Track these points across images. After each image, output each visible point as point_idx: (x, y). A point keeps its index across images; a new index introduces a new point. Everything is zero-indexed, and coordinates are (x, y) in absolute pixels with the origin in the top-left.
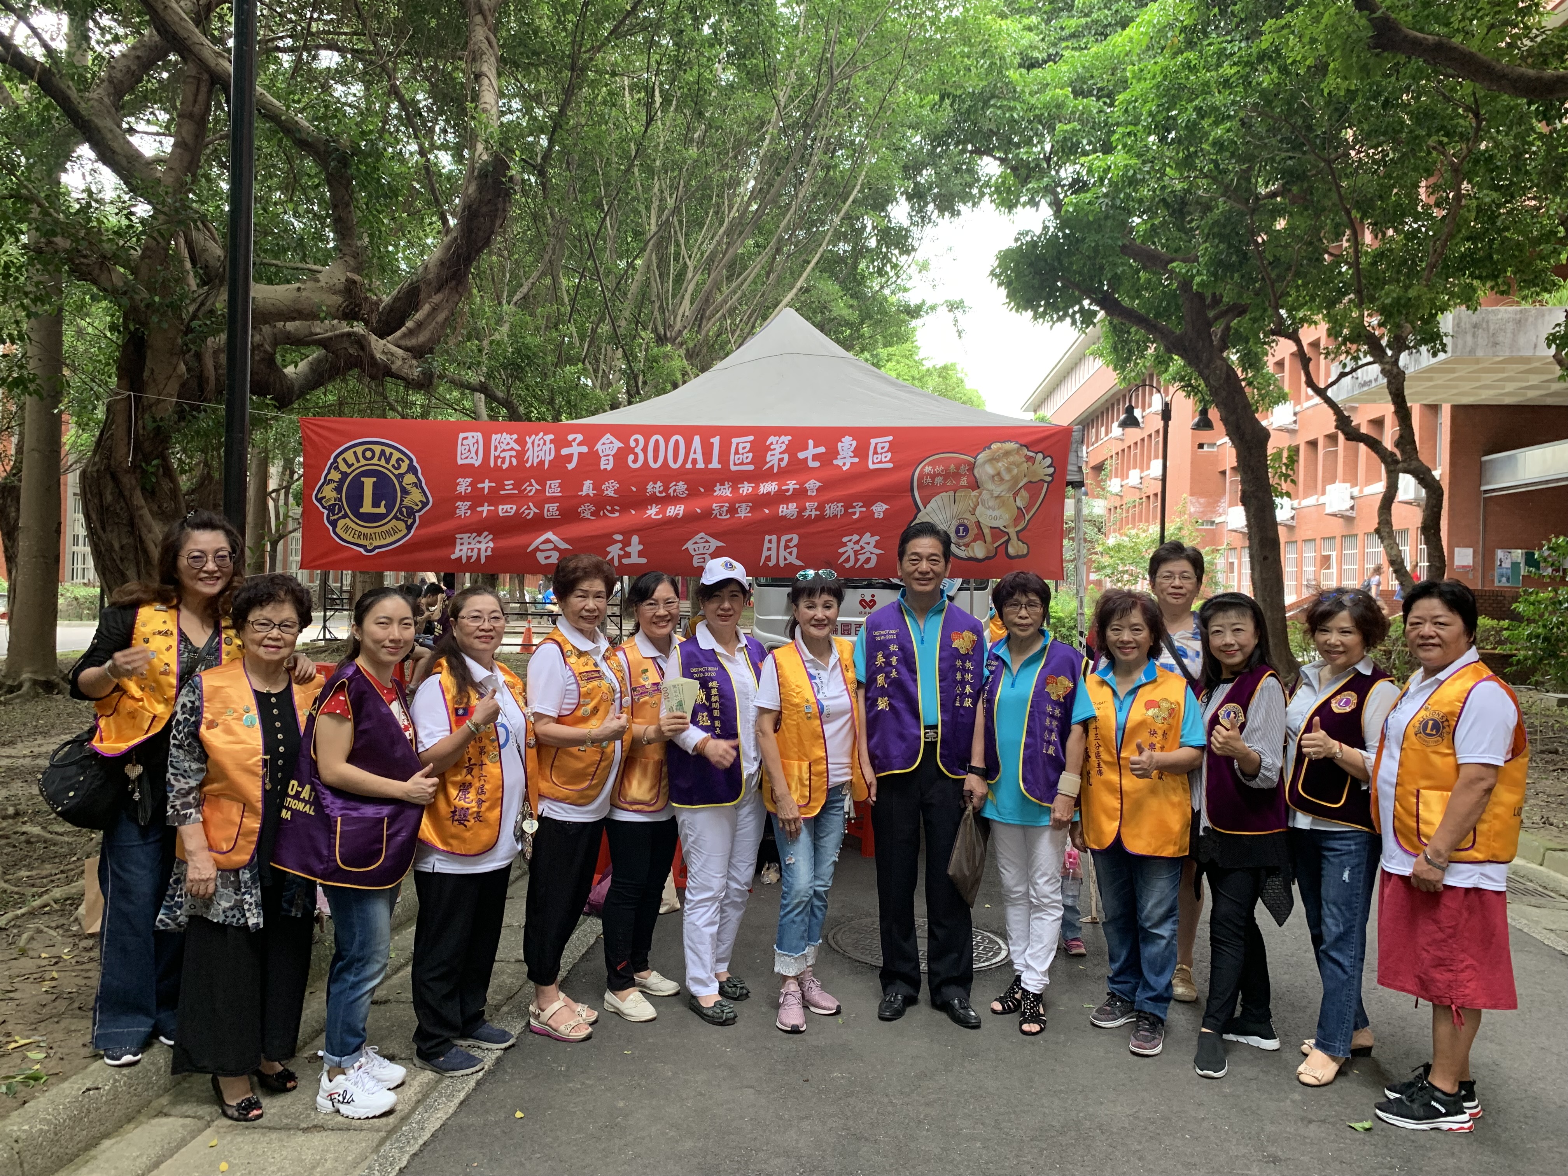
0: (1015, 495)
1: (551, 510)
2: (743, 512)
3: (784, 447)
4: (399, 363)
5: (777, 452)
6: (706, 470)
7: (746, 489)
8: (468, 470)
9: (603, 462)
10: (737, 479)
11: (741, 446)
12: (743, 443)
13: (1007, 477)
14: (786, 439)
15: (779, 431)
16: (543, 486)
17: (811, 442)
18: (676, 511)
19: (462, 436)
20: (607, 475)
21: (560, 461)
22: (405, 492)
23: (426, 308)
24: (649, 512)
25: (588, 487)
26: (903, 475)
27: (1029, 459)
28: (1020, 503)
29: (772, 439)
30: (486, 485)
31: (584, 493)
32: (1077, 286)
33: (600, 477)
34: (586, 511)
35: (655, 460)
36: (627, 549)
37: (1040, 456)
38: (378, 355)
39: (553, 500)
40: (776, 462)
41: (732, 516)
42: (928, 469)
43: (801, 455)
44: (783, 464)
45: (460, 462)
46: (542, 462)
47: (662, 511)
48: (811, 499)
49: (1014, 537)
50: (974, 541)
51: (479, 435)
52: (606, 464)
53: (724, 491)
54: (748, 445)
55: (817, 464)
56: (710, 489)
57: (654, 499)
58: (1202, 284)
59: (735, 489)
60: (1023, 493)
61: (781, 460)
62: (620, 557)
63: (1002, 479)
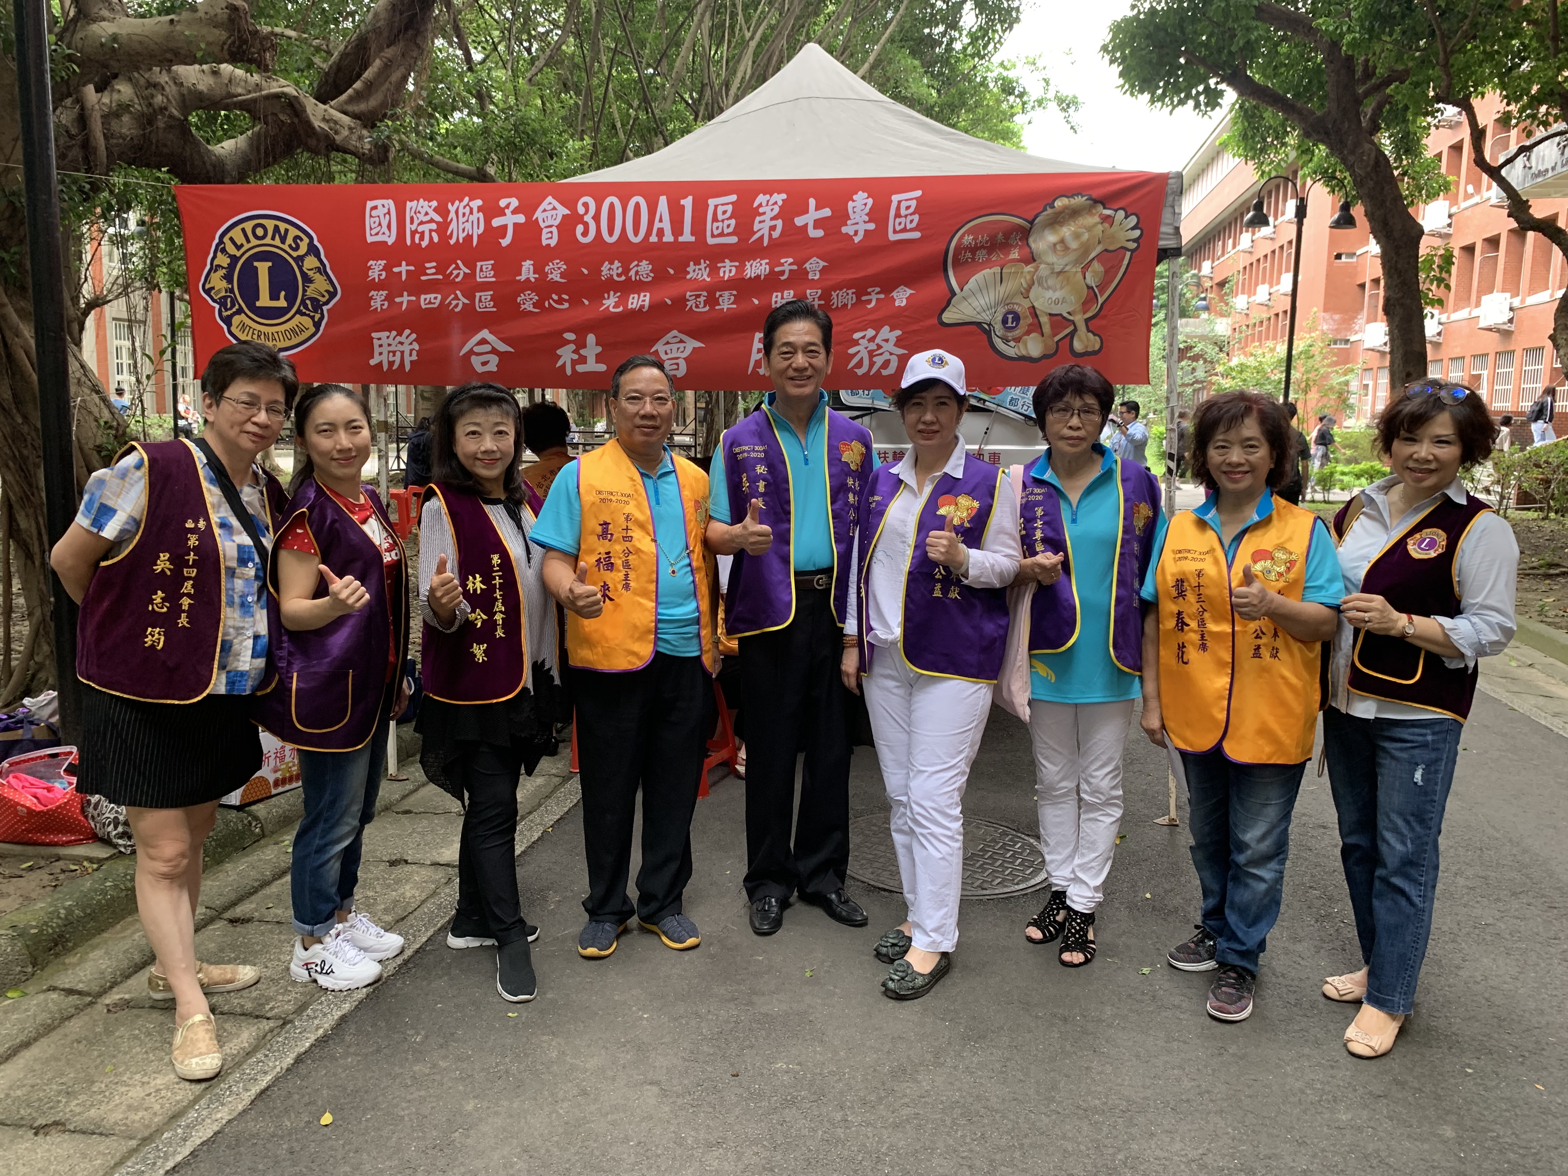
0: (1084, 270)
1: (484, 301)
2: (726, 302)
3: (777, 209)
4: (345, 133)
5: (766, 217)
6: (676, 245)
7: (728, 269)
8: (380, 250)
9: (544, 236)
10: (716, 255)
11: (720, 209)
12: (722, 205)
13: (1074, 245)
14: (780, 198)
15: (770, 187)
16: (473, 268)
17: (812, 202)
18: (639, 301)
19: (370, 204)
20: (549, 254)
21: (493, 234)
22: (307, 280)
23: (377, 63)
24: (607, 302)
25: (527, 270)
26: (936, 247)
27: (1106, 219)
28: (1090, 280)
29: (761, 199)
30: (403, 268)
31: (523, 278)
32: (1202, 61)
33: (543, 256)
34: (527, 302)
35: (611, 232)
36: (582, 352)
37: (1121, 213)
38: (317, 123)
39: (484, 287)
40: (766, 232)
41: (712, 308)
42: (968, 239)
43: (799, 221)
44: (776, 234)
45: (370, 239)
46: (469, 238)
47: (623, 301)
48: (813, 284)
49: (1082, 327)
50: (1028, 333)
51: (390, 203)
52: (550, 238)
53: (699, 273)
54: (730, 208)
55: (820, 233)
56: (682, 271)
57: (611, 285)
58: (1353, 44)
59: (714, 270)
60: (1097, 266)
61: (773, 228)
62: (574, 363)
63: (1067, 248)
